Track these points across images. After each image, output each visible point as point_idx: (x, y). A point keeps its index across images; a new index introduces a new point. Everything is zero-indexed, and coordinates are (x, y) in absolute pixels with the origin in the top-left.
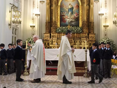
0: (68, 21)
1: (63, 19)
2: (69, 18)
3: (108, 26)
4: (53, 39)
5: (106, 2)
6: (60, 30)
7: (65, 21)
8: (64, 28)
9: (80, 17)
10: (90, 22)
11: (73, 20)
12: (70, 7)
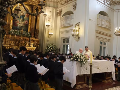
0: (19, 26)
1: (15, 23)
2: (20, 23)
3: (52, 35)
4: (6, 39)
5: (50, 17)
6: (12, 32)
7: (17, 26)
8: (16, 31)
9: (29, 25)
10: (37, 30)
11: (23, 26)
12: (22, 14)
